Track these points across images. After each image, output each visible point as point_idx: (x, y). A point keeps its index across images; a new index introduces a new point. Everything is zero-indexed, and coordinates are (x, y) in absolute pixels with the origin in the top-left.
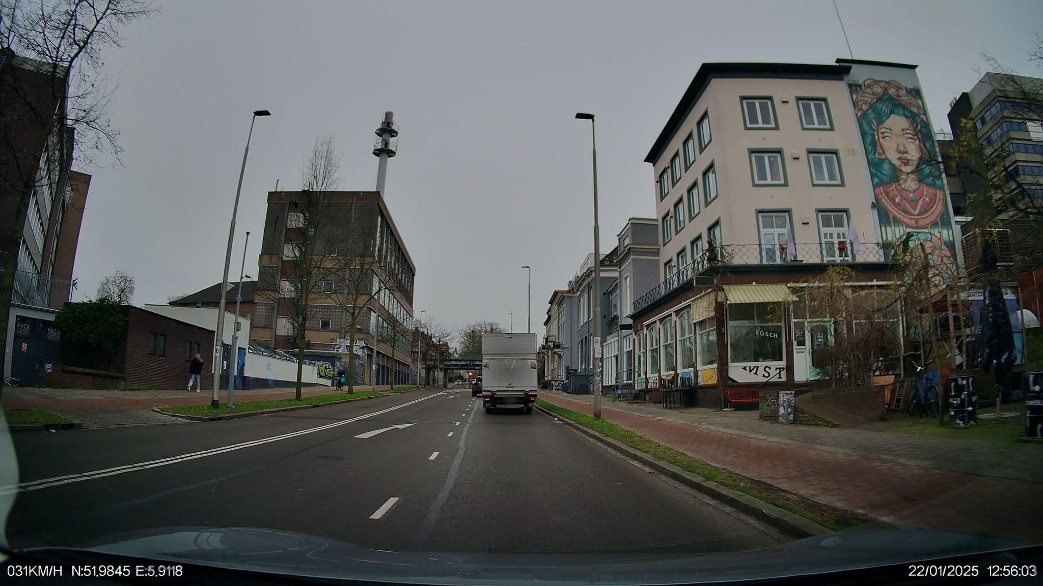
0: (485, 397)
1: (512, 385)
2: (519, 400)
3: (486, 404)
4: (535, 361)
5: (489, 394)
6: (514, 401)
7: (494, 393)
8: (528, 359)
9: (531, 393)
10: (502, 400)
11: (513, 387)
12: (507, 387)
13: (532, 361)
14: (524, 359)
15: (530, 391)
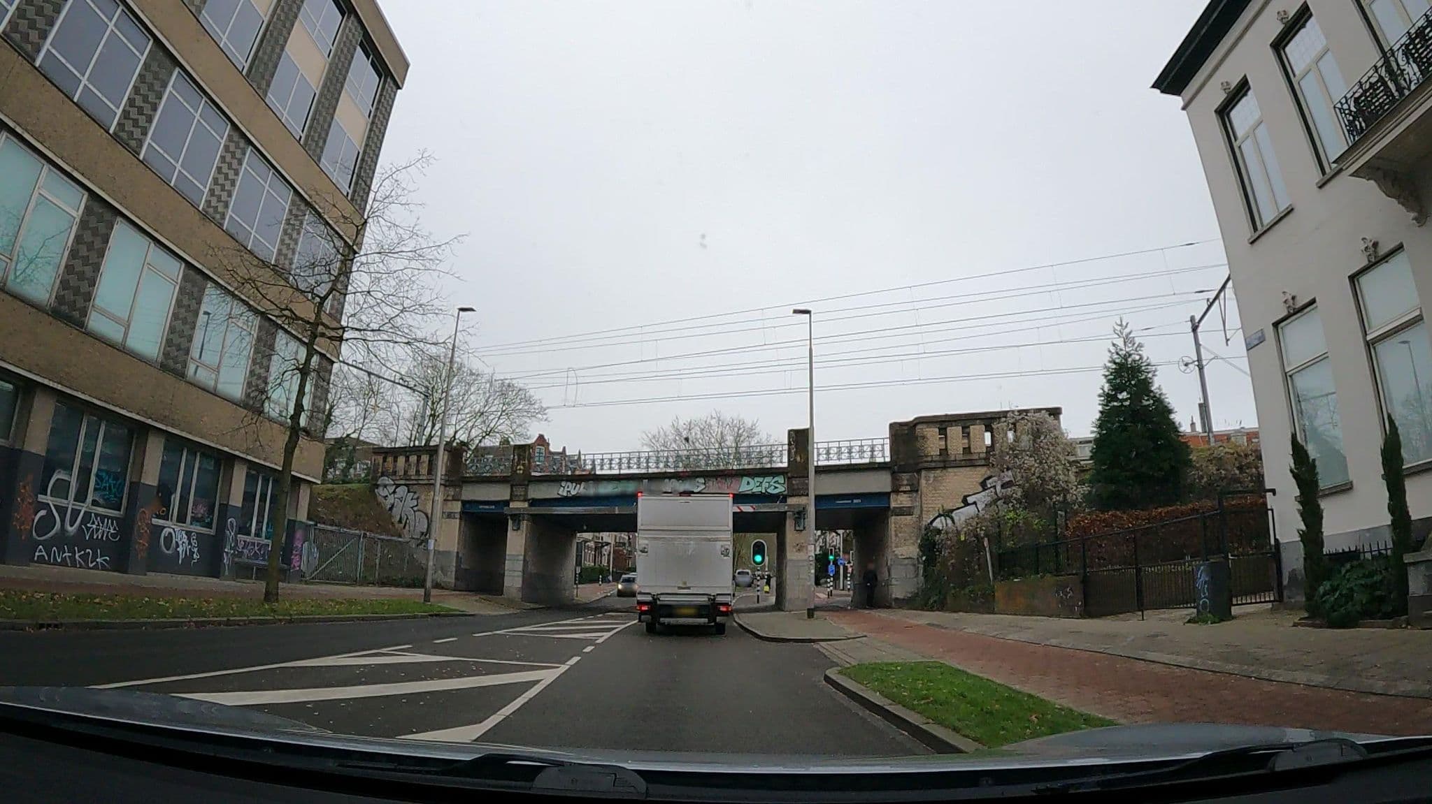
0: (640, 603)
1: (688, 585)
2: (701, 610)
3: (643, 617)
4: (729, 543)
5: (649, 598)
6: (692, 611)
7: (655, 598)
8: (716, 540)
9: (719, 599)
10: (670, 610)
11: (689, 588)
12: (680, 588)
13: (721, 543)
14: (709, 540)
15: (718, 595)
